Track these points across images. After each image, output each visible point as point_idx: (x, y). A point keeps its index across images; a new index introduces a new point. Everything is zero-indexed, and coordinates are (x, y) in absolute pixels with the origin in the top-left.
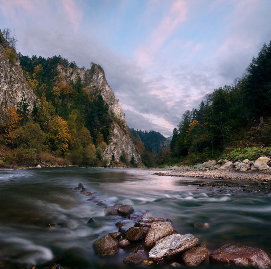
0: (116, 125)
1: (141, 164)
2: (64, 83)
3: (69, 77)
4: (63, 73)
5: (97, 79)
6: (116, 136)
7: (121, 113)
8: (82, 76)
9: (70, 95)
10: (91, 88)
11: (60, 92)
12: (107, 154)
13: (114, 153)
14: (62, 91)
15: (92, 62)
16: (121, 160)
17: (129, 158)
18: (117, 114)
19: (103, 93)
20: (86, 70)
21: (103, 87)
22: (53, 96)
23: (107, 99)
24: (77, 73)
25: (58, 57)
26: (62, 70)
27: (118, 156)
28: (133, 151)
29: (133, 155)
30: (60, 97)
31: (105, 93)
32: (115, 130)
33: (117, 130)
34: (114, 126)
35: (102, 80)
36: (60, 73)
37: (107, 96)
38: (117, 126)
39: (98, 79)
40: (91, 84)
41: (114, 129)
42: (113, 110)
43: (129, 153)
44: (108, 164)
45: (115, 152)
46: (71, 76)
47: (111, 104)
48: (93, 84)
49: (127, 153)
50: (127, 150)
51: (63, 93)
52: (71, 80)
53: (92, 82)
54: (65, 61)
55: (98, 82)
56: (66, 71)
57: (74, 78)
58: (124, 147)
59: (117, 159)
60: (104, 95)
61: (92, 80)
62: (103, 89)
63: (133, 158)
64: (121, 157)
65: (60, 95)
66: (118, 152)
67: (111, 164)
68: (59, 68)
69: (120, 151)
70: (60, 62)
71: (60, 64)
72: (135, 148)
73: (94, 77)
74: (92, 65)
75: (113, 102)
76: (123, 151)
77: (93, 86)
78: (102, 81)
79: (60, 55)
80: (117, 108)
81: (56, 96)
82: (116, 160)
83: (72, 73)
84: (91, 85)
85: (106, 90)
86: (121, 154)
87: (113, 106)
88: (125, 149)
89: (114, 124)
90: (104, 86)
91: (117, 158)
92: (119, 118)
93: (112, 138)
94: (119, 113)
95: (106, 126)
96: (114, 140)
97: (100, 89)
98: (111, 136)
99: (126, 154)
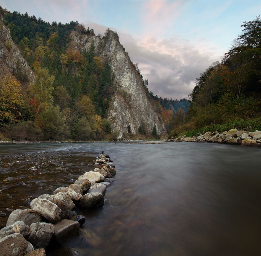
0: (117, 97)
1: (164, 135)
2: (75, 51)
3: (83, 45)
4: (77, 40)
5: (110, 47)
6: (115, 110)
7: (129, 86)
8: (96, 45)
9: (79, 63)
10: (102, 57)
11: (68, 59)
12: (117, 126)
13: (129, 124)
14: (71, 59)
15: (109, 29)
16: (139, 132)
17: (150, 129)
18: (125, 86)
19: (113, 62)
20: (101, 37)
22: (61, 64)
23: (116, 69)
24: (92, 41)
26: (76, 36)
27: (134, 128)
28: (155, 120)
29: (155, 126)
30: (67, 66)
31: (115, 62)
32: (115, 103)
33: (117, 103)
34: (115, 98)
35: (114, 48)
36: (74, 39)
37: (117, 65)
38: (118, 99)
40: (103, 52)
41: (114, 101)
42: (121, 82)
43: (149, 124)
44: (120, 137)
45: (131, 123)
46: (85, 45)
47: (120, 75)
48: (105, 53)
49: (148, 124)
50: (148, 120)
51: (71, 62)
52: (85, 48)
53: (105, 50)
54: (82, 27)
55: (110, 50)
56: (80, 39)
57: (88, 46)
58: (143, 117)
59: (134, 131)
60: (113, 64)
61: (105, 48)
62: (113, 58)
63: (154, 129)
64: (140, 128)
65: (67, 63)
66: (134, 123)
67: (124, 137)
68: (73, 34)
69: (138, 122)
70: (76, 28)
71: (75, 30)
72: (157, 118)
73: (107, 46)
75: (121, 72)
76: (142, 121)
77: (105, 55)
78: (113, 50)
79: (77, 21)
80: (125, 80)
81: (64, 64)
82: (132, 132)
83: (86, 41)
84: (103, 54)
85: (116, 60)
86: (139, 125)
87: (121, 77)
88: (144, 119)
89: (115, 96)
90: (115, 55)
91: (134, 129)
92: (126, 91)
93: (111, 111)
94: (127, 85)
95: (107, 98)
97: (110, 59)
98: (110, 110)
99: (146, 125)
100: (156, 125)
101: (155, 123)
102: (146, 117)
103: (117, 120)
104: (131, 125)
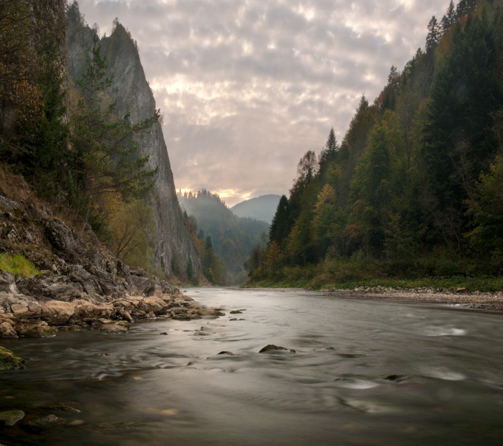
1: (202, 278)
15: (117, 18)
16: (172, 271)
17: (183, 266)
19: (133, 112)
21: (134, 96)
24: (83, 40)
27: (167, 262)
28: (189, 249)
29: (190, 259)
31: (136, 114)
35: (132, 75)
39: (126, 72)
43: (182, 255)
49: (180, 255)
50: (180, 246)
55: (124, 79)
57: (75, 53)
58: (174, 240)
59: (167, 269)
61: (113, 70)
62: (132, 102)
63: (189, 264)
64: (173, 262)
66: (167, 254)
69: (170, 251)
72: (192, 243)
73: (118, 65)
74: (115, 26)
75: (146, 139)
76: (173, 250)
77: (113, 88)
78: (132, 80)
82: (165, 271)
83: (72, 39)
85: (137, 106)
86: (171, 257)
87: (145, 150)
88: (176, 245)
90: (135, 94)
97: (126, 101)
99: (179, 257)
100: (191, 257)
101: (189, 254)
102: (178, 242)
103: (156, 249)
104: (164, 258)
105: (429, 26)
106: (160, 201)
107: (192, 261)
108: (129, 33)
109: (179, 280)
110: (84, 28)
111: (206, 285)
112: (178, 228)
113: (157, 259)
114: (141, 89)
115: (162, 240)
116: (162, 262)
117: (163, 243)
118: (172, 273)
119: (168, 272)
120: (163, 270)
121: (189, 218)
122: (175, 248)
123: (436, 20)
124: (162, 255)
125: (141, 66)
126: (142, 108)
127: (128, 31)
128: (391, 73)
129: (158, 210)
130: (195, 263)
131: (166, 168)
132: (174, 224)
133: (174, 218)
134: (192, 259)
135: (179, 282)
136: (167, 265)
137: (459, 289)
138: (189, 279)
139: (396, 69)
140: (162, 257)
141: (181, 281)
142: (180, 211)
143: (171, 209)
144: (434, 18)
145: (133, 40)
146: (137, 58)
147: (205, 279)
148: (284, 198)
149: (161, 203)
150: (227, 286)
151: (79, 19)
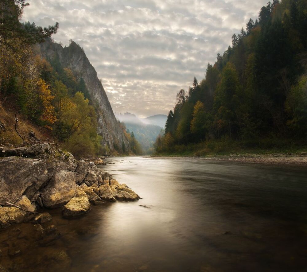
1: (130, 152)
3: (45, 52)
6: (101, 126)
10: (71, 69)
15: (71, 39)
17: (120, 146)
19: (85, 76)
20: (64, 47)
21: (84, 70)
23: (88, 84)
24: (54, 48)
25: (32, 24)
28: (122, 137)
31: (87, 77)
32: (100, 120)
33: (102, 120)
35: (82, 61)
38: (101, 116)
39: (79, 60)
40: (71, 64)
41: (99, 118)
43: (119, 140)
46: (47, 51)
48: (73, 65)
50: (118, 136)
55: (78, 63)
57: (51, 54)
58: (114, 133)
60: (85, 79)
61: (72, 60)
63: (123, 145)
64: (114, 144)
67: (109, 152)
69: (112, 138)
73: (74, 58)
74: (71, 42)
77: (73, 67)
78: (83, 63)
83: (48, 48)
84: (71, 66)
85: (87, 74)
86: (113, 141)
93: (98, 128)
94: (100, 101)
96: (99, 130)
100: (124, 141)
101: (123, 140)
102: (116, 134)
103: (104, 137)
104: (109, 141)
105: (232, 37)
106: (104, 115)
107: (125, 143)
108: (79, 45)
109: (118, 152)
110: (54, 43)
111: (133, 155)
112: (116, 128)
113: (105, 142)
114: (88, 67)
115: (107, 132)
116: (108, 144)
117: (108, 134)
118: (114, 149)
119: (112, 149)
120: (109, 148)
121: (121, 123)
122: (115, 136)
123: (235, 35)
124: (108, 140)
125: (87, 58)
126: (90, 75)
127: (78, 44)
128: (218, 56)
129: (104, 119)
130: (126, 144)
131: (106, 100)
132: (113, 125)
133: (113, 123)
134: (124, 142)
135: (118, 154)
136: (111, 145)
137: (302, 153)
138: (123, 152)
139: (220, 54)
140: (108, 141)
141: (119, 153)
142: (116, 120)
143: (111, 118)
144: (234, 34)
145: (81, 47)
146: (84, 54)
147: (132, 152)
148: (171, 112)
149: (105, 115)
150: (143, 155)
151: (52, 40)
